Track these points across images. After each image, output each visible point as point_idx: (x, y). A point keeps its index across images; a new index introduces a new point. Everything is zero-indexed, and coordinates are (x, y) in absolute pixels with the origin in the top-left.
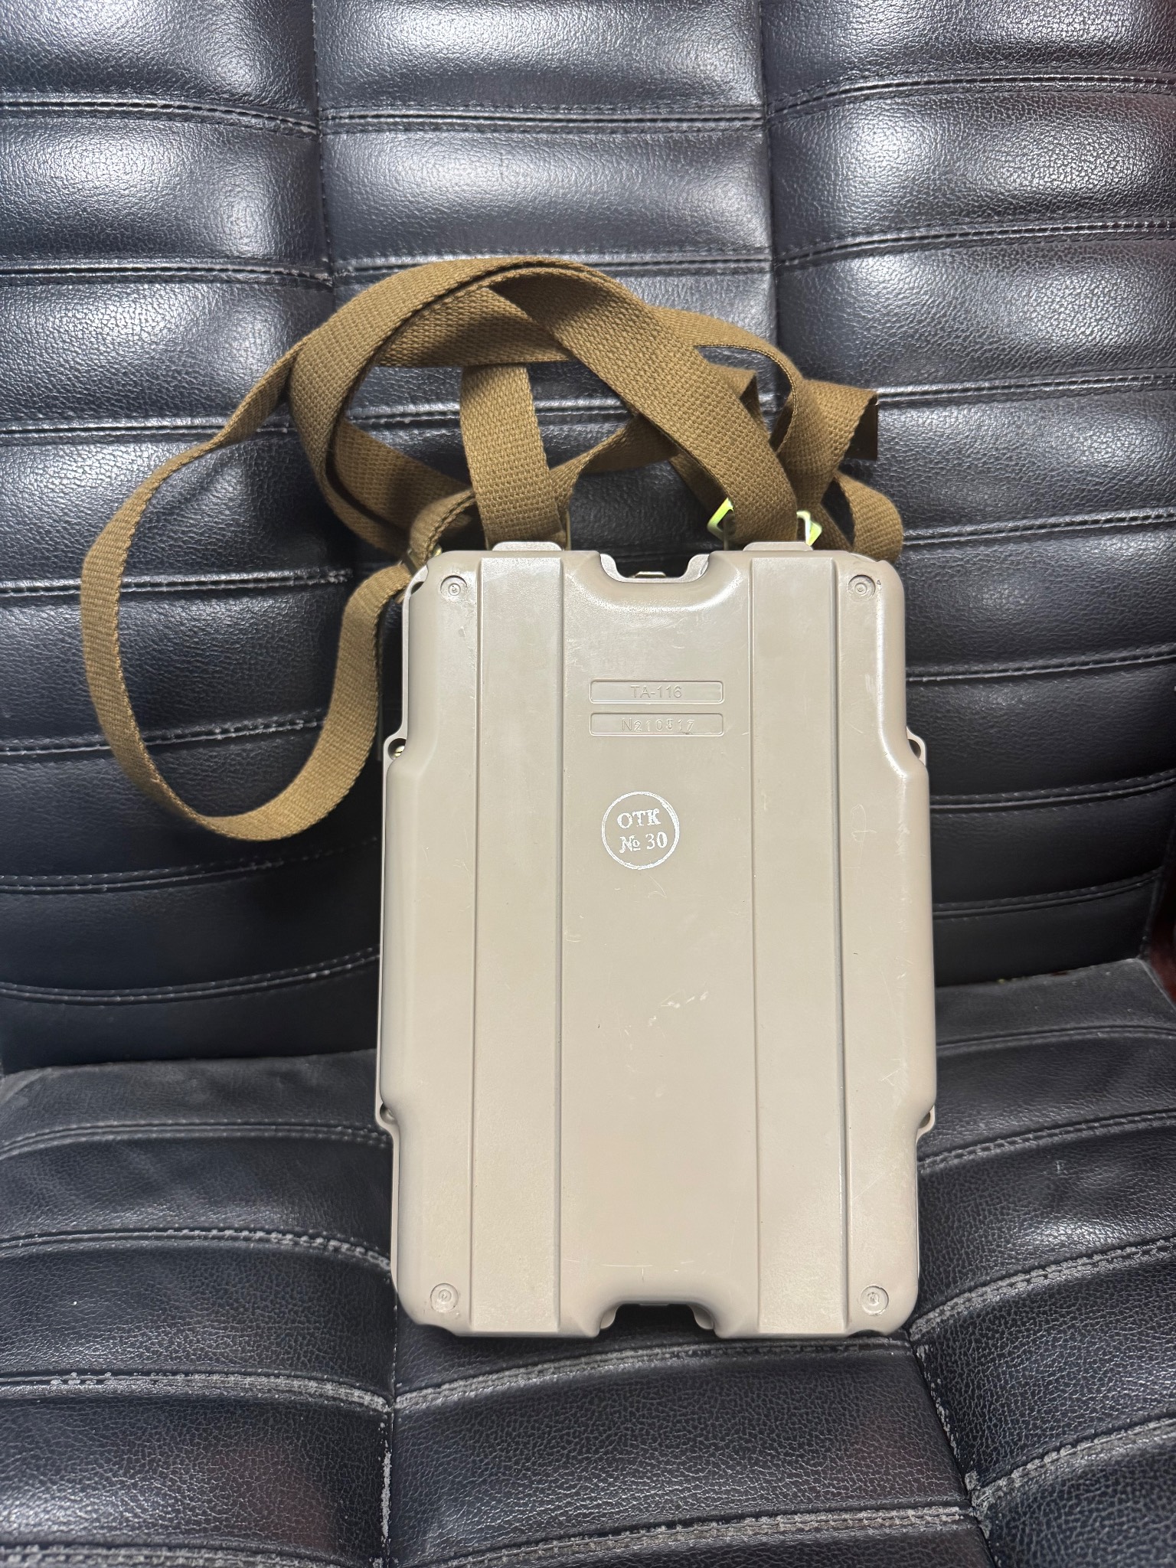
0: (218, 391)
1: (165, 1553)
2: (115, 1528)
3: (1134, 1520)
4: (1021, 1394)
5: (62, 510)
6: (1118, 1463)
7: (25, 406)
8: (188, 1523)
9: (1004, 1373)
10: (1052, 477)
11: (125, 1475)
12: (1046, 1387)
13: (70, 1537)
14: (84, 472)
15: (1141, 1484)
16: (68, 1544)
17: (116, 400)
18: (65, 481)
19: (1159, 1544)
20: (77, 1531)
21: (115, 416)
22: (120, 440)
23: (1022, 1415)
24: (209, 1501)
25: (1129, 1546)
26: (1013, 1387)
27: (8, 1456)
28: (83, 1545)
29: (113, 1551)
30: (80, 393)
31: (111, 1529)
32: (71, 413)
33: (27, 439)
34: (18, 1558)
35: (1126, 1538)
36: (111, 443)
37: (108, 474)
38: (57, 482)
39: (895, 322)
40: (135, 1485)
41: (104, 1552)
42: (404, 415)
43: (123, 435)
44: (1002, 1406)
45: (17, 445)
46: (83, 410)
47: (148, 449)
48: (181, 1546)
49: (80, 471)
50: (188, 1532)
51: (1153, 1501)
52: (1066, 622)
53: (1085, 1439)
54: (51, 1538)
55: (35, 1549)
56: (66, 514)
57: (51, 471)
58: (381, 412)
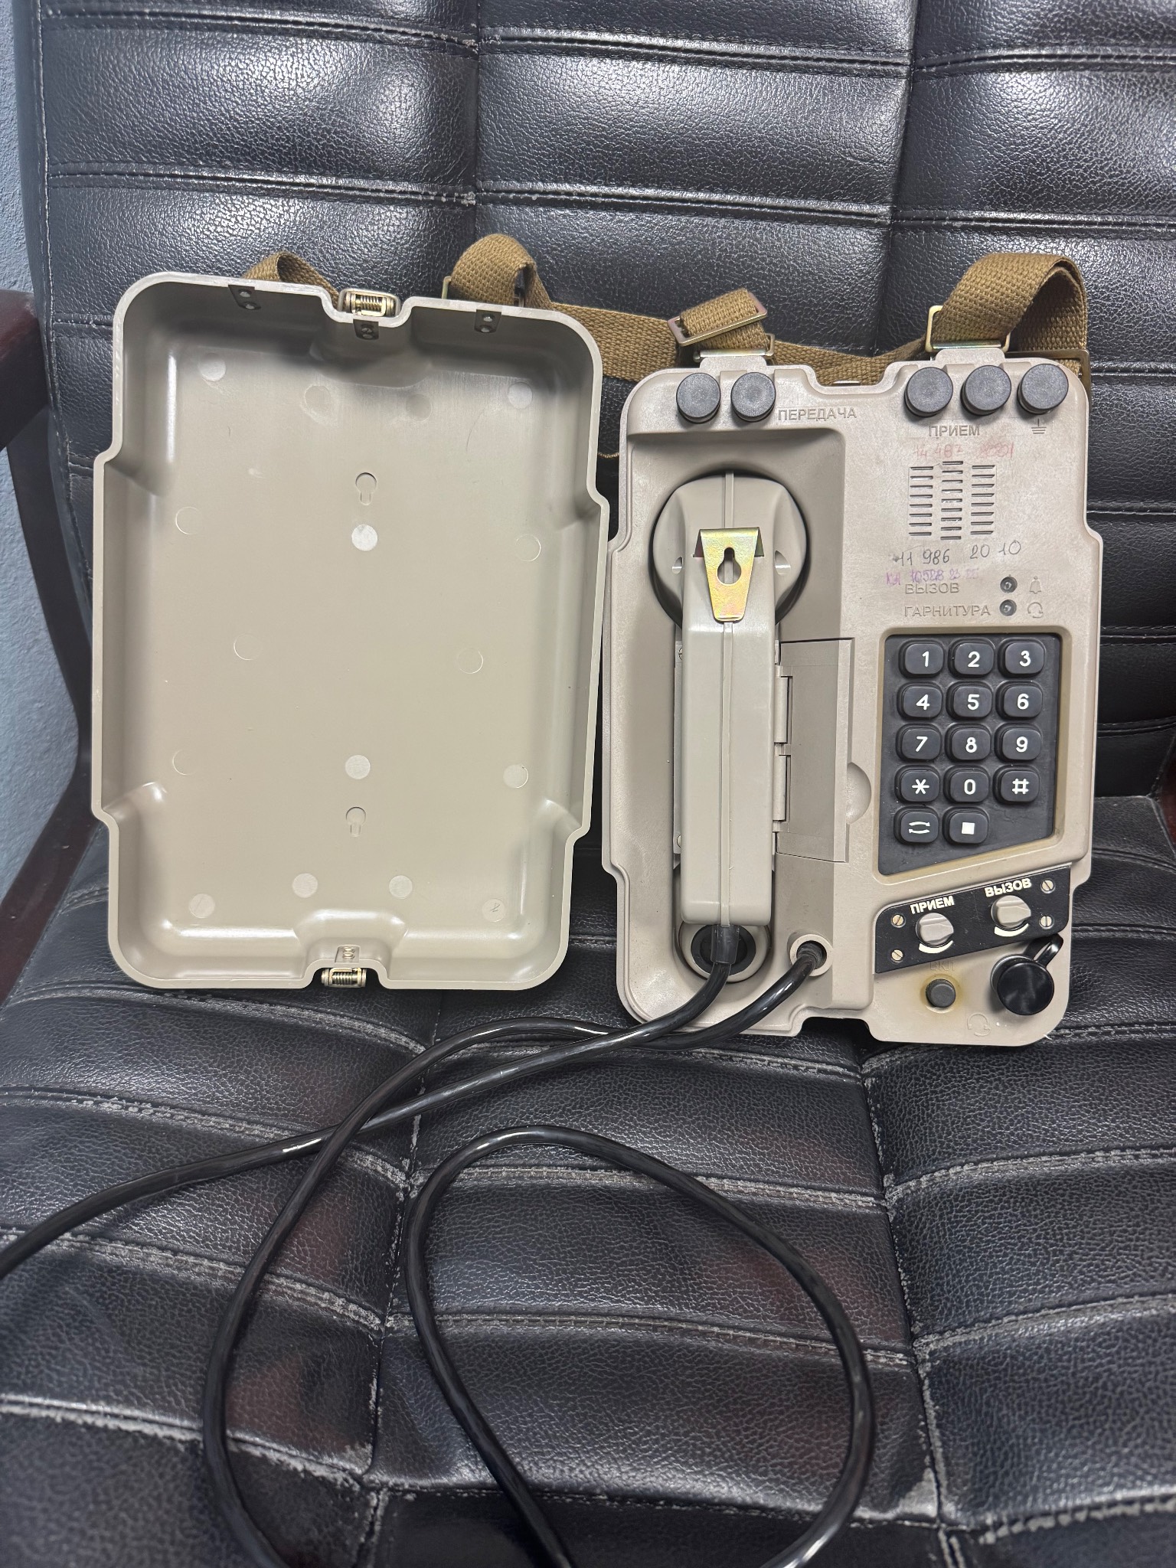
0: (362, 153)
1: (245, 1125)
2: (209, 1103)
3: (1010, 1222)
4: (943, 1122)
5: (215, 256)
6: (1009, 1181)
7: (188, 152)
8: (264, 1107)
9: (933, 1105)
10: (1145, 321)
11: (218, 1067)
12: (965, 1120)
13: (175, 1103)
14: (237, 222)
15: (1023, 1198)
16: (173, 1107)
17: (270, 154)
18: (219, 229)
19: (1025, 1240)
20: (180, 1100)
21: (268, 170)
22: (269, 194)
23: (940, 1137)
24: (281, 1096)
25: (1000, 1239)
26: (938, 1116)
27: (130, 1040)
28: (184, 1109)
29: (206, 1117)
30: (237, 143)
31: (205, 1102)
32: (228, 163)
33: (188, 184)
34: (136, 1110)
35: (999, 1233)
36: (262, 196)
37: (258, 226)
38: (212, 228)
39: (1020, 144)
40: (225, 1075)
41: (200, 1116)
42: (532, 192)
43: (274, 189)
44: (925, 1128)
45: (178, 189)
46: (239, 161)
47: (296, 205)
48: (257, 1123)
49: (233, 220)
50: (263, 1114)
51: (1028, 1211)
52: (1131, 467)
53: (987, 1160)
54: (160, 1101)
55: (149, 1106)
56: (218, 260)
57: (207, 217)
58: (511, 186)
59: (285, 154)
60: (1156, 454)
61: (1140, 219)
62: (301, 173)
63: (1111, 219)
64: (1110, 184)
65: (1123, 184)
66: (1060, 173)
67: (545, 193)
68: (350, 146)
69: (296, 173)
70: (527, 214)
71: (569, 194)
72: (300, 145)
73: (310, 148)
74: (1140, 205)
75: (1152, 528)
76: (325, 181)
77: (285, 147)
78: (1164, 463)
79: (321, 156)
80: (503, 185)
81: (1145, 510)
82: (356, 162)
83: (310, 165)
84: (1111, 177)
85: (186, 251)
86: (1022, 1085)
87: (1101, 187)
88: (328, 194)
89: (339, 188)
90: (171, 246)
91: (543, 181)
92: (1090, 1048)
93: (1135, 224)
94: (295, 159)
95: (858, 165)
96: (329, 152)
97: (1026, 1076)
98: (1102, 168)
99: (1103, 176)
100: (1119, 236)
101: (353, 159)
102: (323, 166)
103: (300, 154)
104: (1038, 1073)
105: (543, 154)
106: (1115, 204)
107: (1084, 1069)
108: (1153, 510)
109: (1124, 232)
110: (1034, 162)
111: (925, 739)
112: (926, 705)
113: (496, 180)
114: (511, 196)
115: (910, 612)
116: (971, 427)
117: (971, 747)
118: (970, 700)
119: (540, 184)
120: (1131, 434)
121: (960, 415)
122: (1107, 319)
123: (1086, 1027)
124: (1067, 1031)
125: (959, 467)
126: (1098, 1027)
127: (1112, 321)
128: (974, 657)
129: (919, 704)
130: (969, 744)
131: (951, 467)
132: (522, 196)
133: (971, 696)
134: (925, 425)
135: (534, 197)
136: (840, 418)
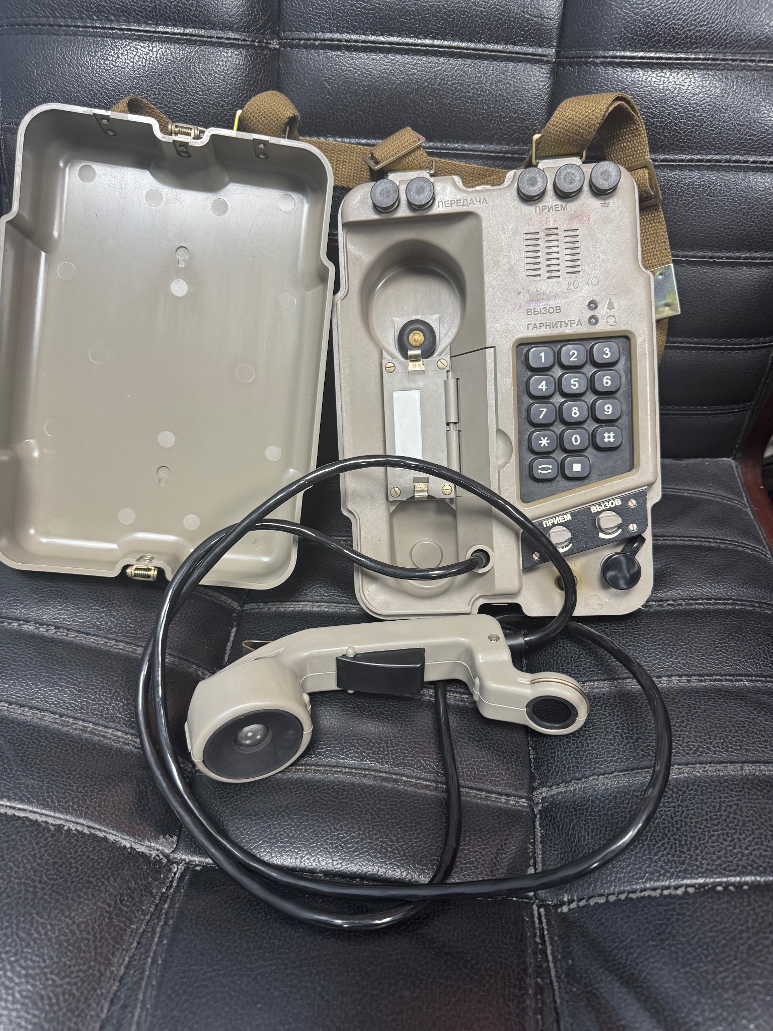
0: (201, 11)
1: (114, 642)
2: (92, 628)
3: (601, 719)
4: (566, 657)
5: (104, 80)
6: (603, 694)
7: (86, 10)
8: (127, 633)
9: (560, 646)
10: (723, 126)
11: (99, 606)
12: (579, 655)
13: (70, 627)
14: (118, 57)
15: (611, 705)
16: (68, 630)
17: (139, 11)
18: (107, 62)
19: (609, 730)
20: (74, 625)
21: (138, 23)
22: (140, 39)
23: (563, 666)
24: (139, 626)
25: (593, 729)
26: (563, 653)
27: (45, 588)
28: (75, 631)
29: (89, 636)
30: (118, 4)
31: (89, 628)
32: (113, 18)
33: (86, 32)
34: (45, 630)
35: (593, 725)
36: (134, 40)
37: (132, 60)
38: (102, 62)
40: (103, 612)
41: (85, 636)
42: (315, 39)
43: (142, 35)
44: (554, 661)
45: (80, 35)
46: (119, 16)
47: (157, 46)
48: (122, 641)
49: (116, 56)
50: (127, 636)
51: (613, 712)
52: (713, 228)
53: (591, 681)
54: (61, 625)
55: (53, 628)
56: (106, 83)
57: (99, 54)
58: (302, 36)
59: (150, 12)
60: (729, 219)
61: (721, 56)
62: (160, 25)
63: (701, 56)
64: (700, 31)
65: (709, 31)
66: (667, 24)
67: (324, 40)
68: (193, 6)
69: (157, 25)
70: (312, 54)
71: (340, 40)
72: (159, 5)
73: (166, 8)
74: (721, 46)
75: (727, 270)
76: (176, 31)
77: (149, 7)
78: (735, 225)
79: (173, 13)
80: (297, 35)
81: (722, 258)
82: (196, 17)
83: (166, 20)
84: (701, 26)
85: (85, 76)
86: (619, 635)
87: (694, 33)
88: (178, 39)
89: (186, 35)
90: (76, 73)
91: (323, 32)
92: (667, 613)
93: (717, 60)
94: (157, 15)
95: (532, 20)
96: (178, 11)
97: (623, 629)
98: (695, 20)
99: (696, 25)
100: (707, 67)
101: (194, 15)
102: (175, 19)
103: (159, 12)
104: (631, 628)
105: (322, 13)
106: (703, 45)
107: (661, 626)
108: (727, 258)
109: (710, 65)
110: (649, 16)
111: (545, 410)
112: (544, 388)
113: (292, 31)
114: (302, 42)
117: (575, 413)
118: (572, 382)
119: (321, 33)
120: (712, 205)
122: (697, 125)
123: (667, 600)
124: (654, 603)
126: (674, 601)
127: (700, 127)
128: (574, 354)
129: (540, 387)
130: (574, 411)
132: (309, 43)
133: (573, 380)
135: (317, 43)
136: (477, 205)
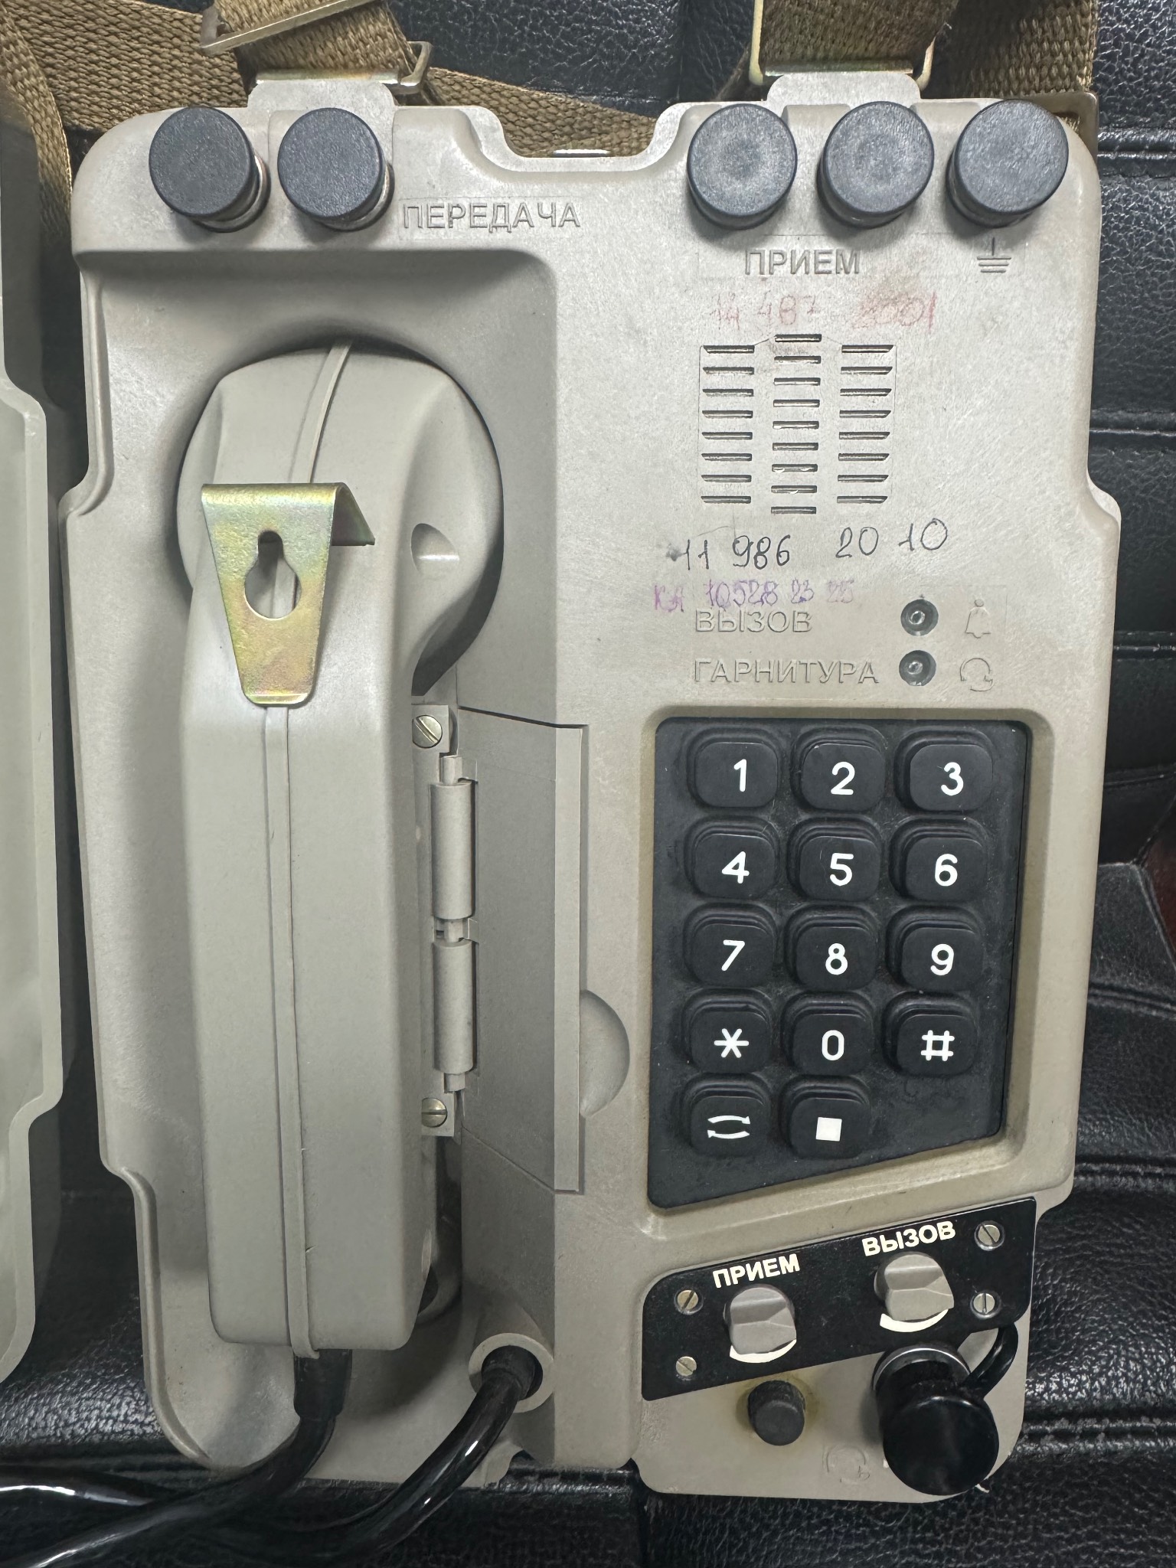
111: (740, 945)
112: (742, 874)
115: (706, 673)
116: (840, 254)
117: (836, 964)
118: (834, 865)
121: (815, 225)
125: (812, 349)
128: (844, 773)
129: (728, 870)
130: (832, 956)
131: (794, 348)
134: (734, 248)
136: (542, 227)
